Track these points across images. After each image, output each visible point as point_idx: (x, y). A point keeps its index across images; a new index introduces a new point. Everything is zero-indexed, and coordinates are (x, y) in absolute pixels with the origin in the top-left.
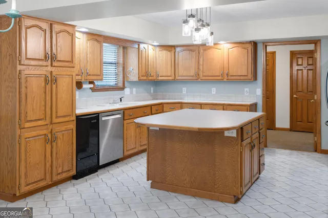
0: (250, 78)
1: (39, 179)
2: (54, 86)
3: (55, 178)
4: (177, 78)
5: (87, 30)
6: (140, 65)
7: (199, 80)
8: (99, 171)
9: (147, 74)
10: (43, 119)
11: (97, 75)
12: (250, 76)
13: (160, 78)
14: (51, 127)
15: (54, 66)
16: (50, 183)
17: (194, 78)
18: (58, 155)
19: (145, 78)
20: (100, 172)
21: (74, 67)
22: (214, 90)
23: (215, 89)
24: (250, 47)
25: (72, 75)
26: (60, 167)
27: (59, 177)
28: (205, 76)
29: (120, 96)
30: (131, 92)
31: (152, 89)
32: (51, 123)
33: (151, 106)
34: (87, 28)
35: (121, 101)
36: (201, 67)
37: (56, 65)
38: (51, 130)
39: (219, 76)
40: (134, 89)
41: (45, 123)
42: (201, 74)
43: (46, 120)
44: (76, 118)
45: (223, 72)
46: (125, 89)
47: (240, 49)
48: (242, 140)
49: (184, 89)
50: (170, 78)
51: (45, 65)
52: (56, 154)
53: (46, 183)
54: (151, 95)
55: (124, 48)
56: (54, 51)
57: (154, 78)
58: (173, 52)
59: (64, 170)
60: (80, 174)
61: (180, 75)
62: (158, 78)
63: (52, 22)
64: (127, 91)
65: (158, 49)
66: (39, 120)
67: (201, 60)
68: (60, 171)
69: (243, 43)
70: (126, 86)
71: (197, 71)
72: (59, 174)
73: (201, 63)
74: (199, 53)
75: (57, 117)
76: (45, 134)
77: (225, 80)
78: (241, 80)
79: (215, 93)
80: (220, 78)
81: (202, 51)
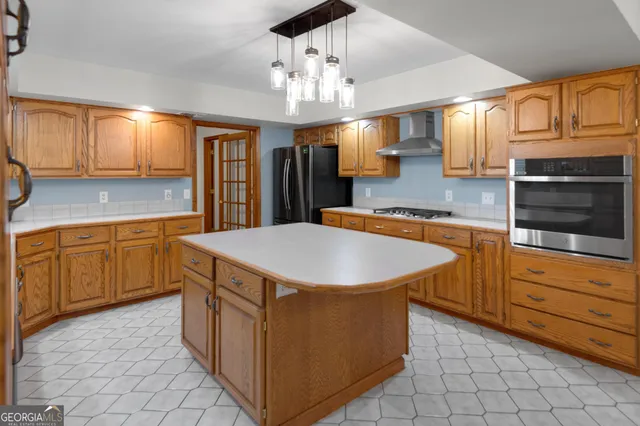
22: (104, 196)
23: (106, 193)
24: (189, 124)
28: (101, 169)
36: (90, 152)
45: (141, 163)
67: (92, 137)
71: (80, 159)
78: (170, 176)
79: (106, 201)
80: (135, 173)
81: (92, 119)
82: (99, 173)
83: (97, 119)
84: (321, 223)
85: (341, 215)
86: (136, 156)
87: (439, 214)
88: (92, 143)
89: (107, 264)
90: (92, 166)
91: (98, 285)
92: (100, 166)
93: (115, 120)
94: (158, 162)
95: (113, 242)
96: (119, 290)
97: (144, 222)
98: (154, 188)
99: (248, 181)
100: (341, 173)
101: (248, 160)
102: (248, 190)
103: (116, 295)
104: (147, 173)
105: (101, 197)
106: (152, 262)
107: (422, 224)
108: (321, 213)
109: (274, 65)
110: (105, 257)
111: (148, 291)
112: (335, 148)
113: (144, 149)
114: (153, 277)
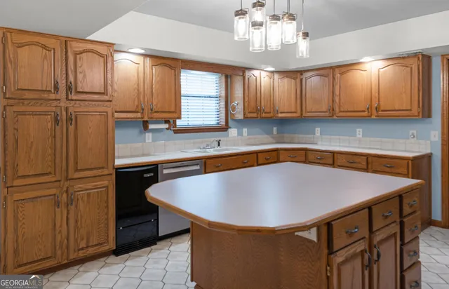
0: (416, 114)
1: (41, 257)
2: (72, 128)
3: (72, 256)
4: (304, 115)
5: (143, 51)
6: (246, 99)
7: (335, 117)
8: (158, 243)
9: (258, 110)
10: (50, 173)
11: (169, 112)
12: (415, 110)
13: (280, 115)
14: (67, 184)
15: (72, 100)
16: (66, 262)
17: (327, 114)
18: (79, 223)
19: (255, 115)
20: (160, 244)
21: (111, 101)
22: (359, 132)
23: (361, 130)
24: (415, 64)
25: (107, 112)
26: (82, 239)
27: (81, 254)
28: (343, 112)
29: (218, 139)
30: (240, 134)
31: (275, 129)
32: (67, 179)
33: (257, 153)
34: (143, 49)
35: (219, 145)
36: (337, 99)
37: (74, 98)
38: (67, 188)
39: (364, 111)
40: (245, 130)
41: (53, 179)
42: (337, 109)
43: (55, 174)
44: (116, 172)
45: (371, 106)
46: (230, 130)
47: (397, 67)
48: (331, 251)
49: (318, 130)
50: (294, 115)
51: (54, 98)
52: (76, 222)
53: (56, 262)
54: (273, 138)
55: (226, 77)
56: (71, 78)
57: (272, 114)
58: (298, 80)
59: (91, 244)
60: (122, 249)
61: (308, 109)
62: (277, 115)
63: (67, 39)
64: (233, 132)
65: (276, 76)
66: (43, 175)
67: (337, 88)
68: (83, 244)
69: (404, 58)
70: (230, 125)
71: (331, 104)
72: (82, 249)
73: (337, 93)
74: (334, 78)
75: (77, 170)
76: (55, 195)
77: (373, 117)
79: (361, 136)
81: (338, 75)
82: (344, 114)
83: (341, 75)
86: (366, 101)
104: (375, 114)
105: (358, 132)
113: (372, 93)
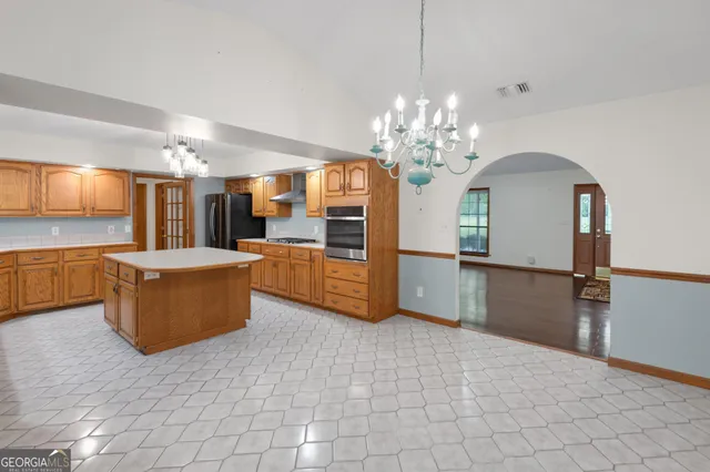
0: (127, 213)
7: (38, 216)
23: (57, 228)
36: (43, 198)
67: (44, 186)
69: (117, 171)
71: (34, 202)
74: (37, 175)
77: (88, 215)
78: (113, 215)
79: (57, 234)
80: (80, 213)
81: (44, 174)
82: (50, 213)
83: (49, 173)
84: (236, 250)
85: (248, 243)
86: (81, 202)
87: (307, 241)
88: (44, 190)
89: (56, 278)
90: (44, 208)
91: (49, 292)
92: (51, 208)
93: (63, 174)
94: (101, 205)
95: (61, 263)
96: (66, 297)
97: (88, 248)
98: (99, 224)
99: (184, 220)
100: (254, 214)
101: (184, 203)
102: (185, 226)
103: (63, 300)
104: (90, 213)
105: (53, 231)
106: (94, 277)
107: (290, 247)
108: (237, 243)
109: (165, 148)
110: (54, 273)
111: (90, 298)
112: (250, 195)
113: (88, 195)
114: (94, 288)
